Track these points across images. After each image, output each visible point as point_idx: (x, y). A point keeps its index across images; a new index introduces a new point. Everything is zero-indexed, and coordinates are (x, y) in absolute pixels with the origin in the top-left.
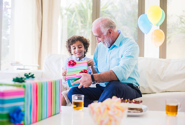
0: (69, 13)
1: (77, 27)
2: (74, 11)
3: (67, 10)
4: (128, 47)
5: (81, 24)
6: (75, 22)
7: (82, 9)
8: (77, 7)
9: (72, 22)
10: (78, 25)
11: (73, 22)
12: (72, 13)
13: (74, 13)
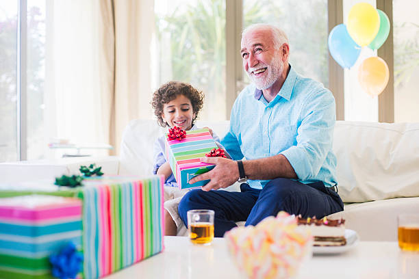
0: (173, 27)
1: (193, 57)
2: (186, 23)
3: (170, 20)
4: (312, 100)
5: (203, 51)
6: (189, 46)
7: (203, 18)
8: (191, 14)
9: (181, 47)
10: (194, 53)
11: (185, 47)
12: (182, 28)
13: (186, 28)
